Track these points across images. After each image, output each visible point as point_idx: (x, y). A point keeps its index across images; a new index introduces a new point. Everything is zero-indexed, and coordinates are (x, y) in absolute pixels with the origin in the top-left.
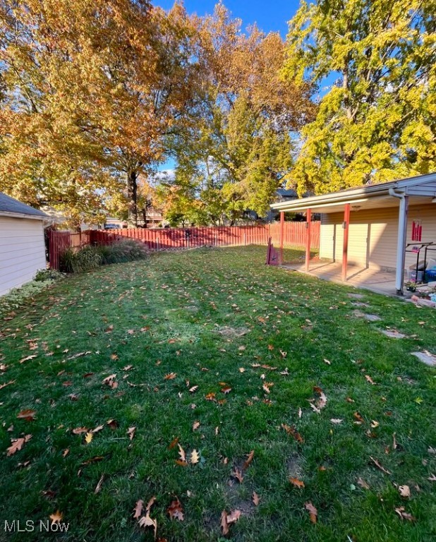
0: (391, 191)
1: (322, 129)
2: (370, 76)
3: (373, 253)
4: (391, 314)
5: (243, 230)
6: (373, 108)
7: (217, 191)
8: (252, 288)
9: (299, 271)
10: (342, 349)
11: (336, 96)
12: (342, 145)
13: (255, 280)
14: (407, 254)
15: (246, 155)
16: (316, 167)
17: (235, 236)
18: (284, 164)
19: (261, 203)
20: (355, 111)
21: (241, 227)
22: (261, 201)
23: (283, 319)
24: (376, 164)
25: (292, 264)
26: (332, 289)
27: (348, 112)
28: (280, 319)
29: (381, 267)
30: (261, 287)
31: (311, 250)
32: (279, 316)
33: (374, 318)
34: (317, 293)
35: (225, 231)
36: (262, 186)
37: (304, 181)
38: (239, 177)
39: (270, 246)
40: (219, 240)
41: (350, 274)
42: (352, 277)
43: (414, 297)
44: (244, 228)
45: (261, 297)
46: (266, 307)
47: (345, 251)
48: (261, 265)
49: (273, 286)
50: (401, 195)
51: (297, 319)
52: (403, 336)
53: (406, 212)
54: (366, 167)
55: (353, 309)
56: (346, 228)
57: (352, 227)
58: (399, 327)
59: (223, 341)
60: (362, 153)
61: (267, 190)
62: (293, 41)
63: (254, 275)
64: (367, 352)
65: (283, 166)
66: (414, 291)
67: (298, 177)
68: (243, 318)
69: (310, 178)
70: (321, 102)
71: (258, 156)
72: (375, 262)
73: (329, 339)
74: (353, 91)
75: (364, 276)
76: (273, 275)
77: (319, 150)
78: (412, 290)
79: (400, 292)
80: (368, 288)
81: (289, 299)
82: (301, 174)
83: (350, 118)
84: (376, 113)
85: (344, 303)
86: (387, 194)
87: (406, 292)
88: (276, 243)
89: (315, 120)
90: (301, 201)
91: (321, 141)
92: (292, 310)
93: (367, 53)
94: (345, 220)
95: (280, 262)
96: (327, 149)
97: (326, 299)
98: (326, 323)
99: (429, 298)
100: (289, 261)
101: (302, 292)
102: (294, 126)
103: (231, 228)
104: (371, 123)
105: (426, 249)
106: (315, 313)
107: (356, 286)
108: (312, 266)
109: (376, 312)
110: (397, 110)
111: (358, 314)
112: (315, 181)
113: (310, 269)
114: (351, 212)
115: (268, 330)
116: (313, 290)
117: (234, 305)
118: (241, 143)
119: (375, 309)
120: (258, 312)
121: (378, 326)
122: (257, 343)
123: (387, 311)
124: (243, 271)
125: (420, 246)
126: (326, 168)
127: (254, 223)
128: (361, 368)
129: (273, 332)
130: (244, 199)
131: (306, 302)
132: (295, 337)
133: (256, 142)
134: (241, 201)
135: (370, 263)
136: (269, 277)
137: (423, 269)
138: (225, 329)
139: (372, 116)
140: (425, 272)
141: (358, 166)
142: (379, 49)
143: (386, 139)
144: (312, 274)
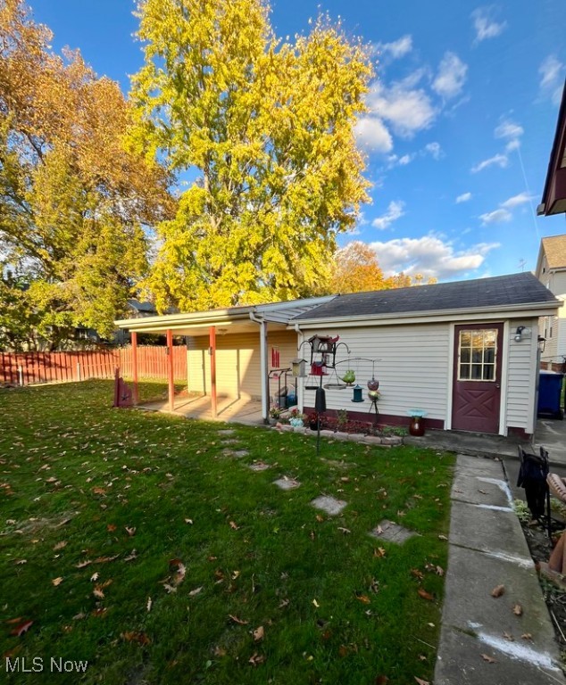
0: (251, 315)
1: (183, 232)
2: (232, 186)
3: (243, 382)
4: (257, 446)
5: (74, 358)
6: (236, 222)
7: (17, 293)
8: (86, 445)
9: (161, 411)
10: (208, 500)
11: (197, 196)
12: (208, 256)
13: (92, 433)
14: (270, 380)
15: (73, 241)
16: (179, 278)
17: (61, 367)
18: (136, 267)
19: (103, 318)
20: (219, 220)
21: (71, 353)
22: (103, 315)
23: (135, 481)
24: (242, 284)
25: (152, 402)
26: (201, 429)
27: (212, 218)
28: (130, 482)
29: (252, 396)
30: (103, 441)
31: (175, 383)
32: (129, 479)
33: (242, 454)
34: (182, 437)
35: (39, 359)
36: (104, 293)
37: (164, 293)
38: (61, 274)
39: (119, 381)
40: (28, 375)
41: (221, 407)
42: (222, 412)
43: (278, 424)
44: (77, 354)
45: (103, 456)
46: (108, 470)
47: (214, 381)
48: (105, 408)
49: (123, 437)
50: (261, 321)
51: (154, 477)
52: (267, 466)
53: (266, 338)
54: (233, 286)
55: (222, 448)
56: (212, 354)
57: (219, 353)
58: (265, 458)
59: (23, 545)
60: (229, 270)
61: (111, 300)
62: (139, 105)
63: (91, 425)
64: (233, 494)
65: (133, 270)
66: (278, 418)
67: (157, 287)
68: (67, 497)
69: (172, 291)
70: (180, 198)
71: (94, 248)
72: (246, 392)
73: (194, 492)
74: (215, 196)
75: (235, 408)
76: (124, 422)
77: (182, 257)
78: (276, 417)
79: (266, 421)
80: (239, 422)
81: (145, 451)
82: (161, 285)
83: (214, 226)
84: (238, 229)
85: (213, 443)
86: (249, 318)
87: (271, 420)
88: (127, 376)
89: (175, 218)
90: (161, 318)
91: (183, 246)
92: (148, 465)
93: (227, 160)
94: (211, 345)
95: (135, 402)
96: (191, 258)
97: (193, 442)
98: (191, 472)
99: (289, 423)
100: (148, 400)
101: (163, 439)
102: (148, 218)
103: (52, 355)
104: (235, 238)
105: (286, 375)
106: (178, 462)
107: (227, 421)
108: (178, 403)
109: (245, 446)
110: (258, 231)
111: (227, 453)
112: (178, 295)
113: (175, 407)
114: (217, 336)
115: (109, 504)
116: (178, 434)
117: (52, 479)
118: (61, 223)
119: (244, 443)
120: (95, 481)
121: (245, 462)
122: (90, 528)
123: (254, 442)
124: (73, 421)
125: (279, 373)
126: (191, 280)
127: (94, 347)
128: (226, 516)
129: (117, 504)
130: (71, 309)
131: (167, 451)
132: (149, 502)
133: (89, 227)
134: (68, 313)
135: (242, 393)
136: (118, 425)
137: (285, 395)
138: (30, 523)
139: (236, 230)
140: (287, 397)
141: (225, 284)
142: (238, 160)
143: (250, 259)
144: (179, 414)
